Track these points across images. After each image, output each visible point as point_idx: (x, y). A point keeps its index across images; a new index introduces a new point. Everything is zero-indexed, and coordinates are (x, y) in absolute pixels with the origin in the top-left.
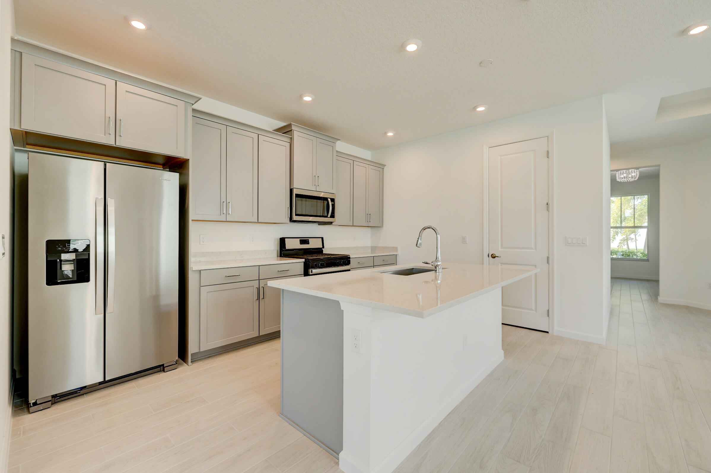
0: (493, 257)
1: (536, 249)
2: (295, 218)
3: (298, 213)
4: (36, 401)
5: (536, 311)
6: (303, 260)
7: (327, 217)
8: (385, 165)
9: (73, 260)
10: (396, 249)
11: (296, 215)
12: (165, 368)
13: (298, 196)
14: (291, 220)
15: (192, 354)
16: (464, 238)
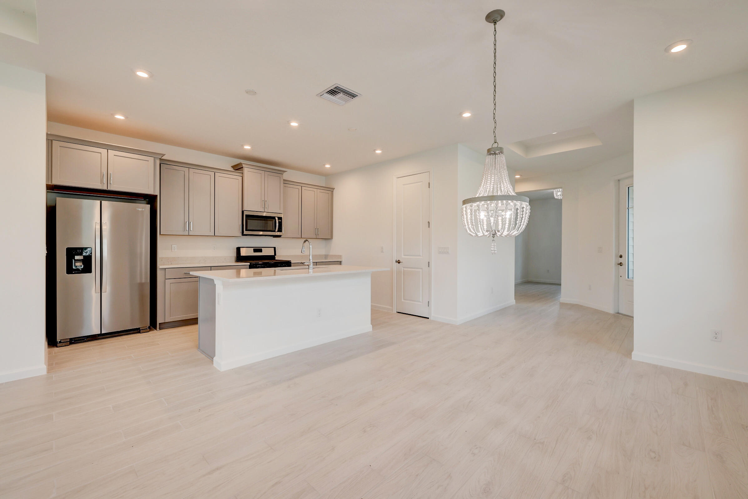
0: (399, 262)
1: (423, 256)
2: (245, 232)
3: (248, 228)
4: (61, 341)
5: (422, 302)
6: (249, 264)
7: (274, 231)
8: (334, 189)
9: (82, 260)
10: (340, 256)
11: (246, 230)
12: (141, 331)
13: (247, 216)
14: (243, 234)
15: (160, 324)
16: (382, 248)
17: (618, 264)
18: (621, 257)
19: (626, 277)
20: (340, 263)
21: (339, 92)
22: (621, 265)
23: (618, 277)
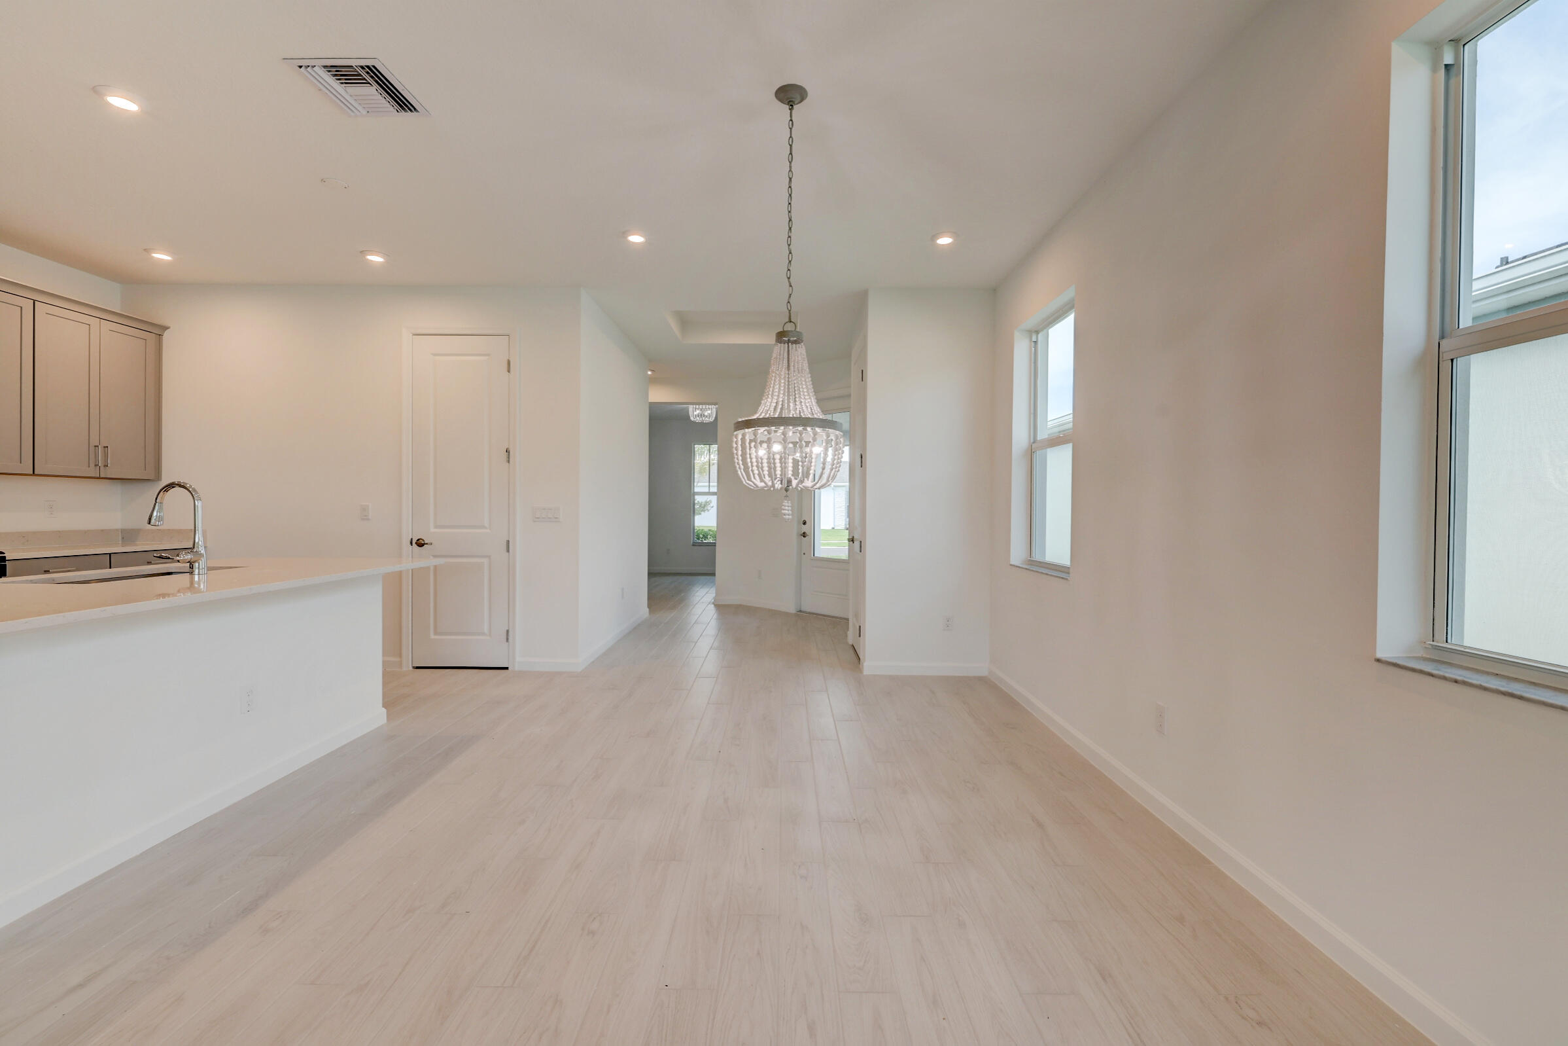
0: (420, 544)
1: (491, 529)
5: (490, 636)
8: (167, 328)
16: (364, 509)
17: (801, 535)
18: (805, 523)
19: (811, 554)
21: (369, 83)
22: (804, 535)
23: (802, 554)
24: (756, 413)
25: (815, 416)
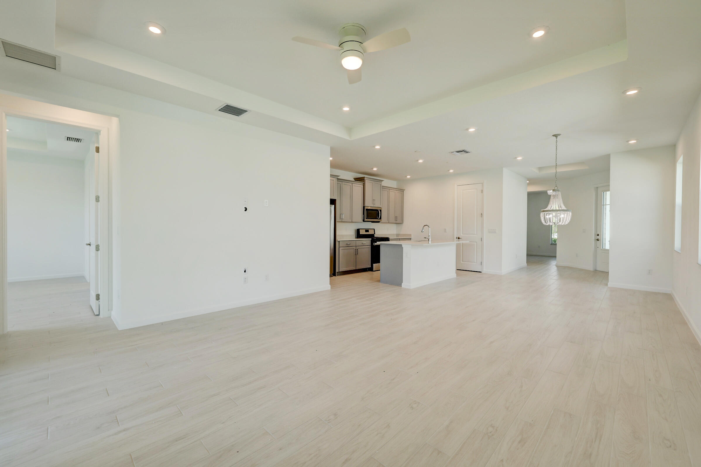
0: (459, 238)
1: (477, 235)
2: (366, 220)
5: (477, 263)
6: (371, 239)
7: (378, 219)
8: (404, 190)
10: (411, 235)
11: (366, 218)
13: (367, 210)
14: (363, 221)
16: (445, 230)
17: (596, 240)
18: (598, 235)
19: (601, 248)
20: (410, 239)
22: (598, 240)
23: (596, 247)
24: (547, 208)
25: (562, 209)
